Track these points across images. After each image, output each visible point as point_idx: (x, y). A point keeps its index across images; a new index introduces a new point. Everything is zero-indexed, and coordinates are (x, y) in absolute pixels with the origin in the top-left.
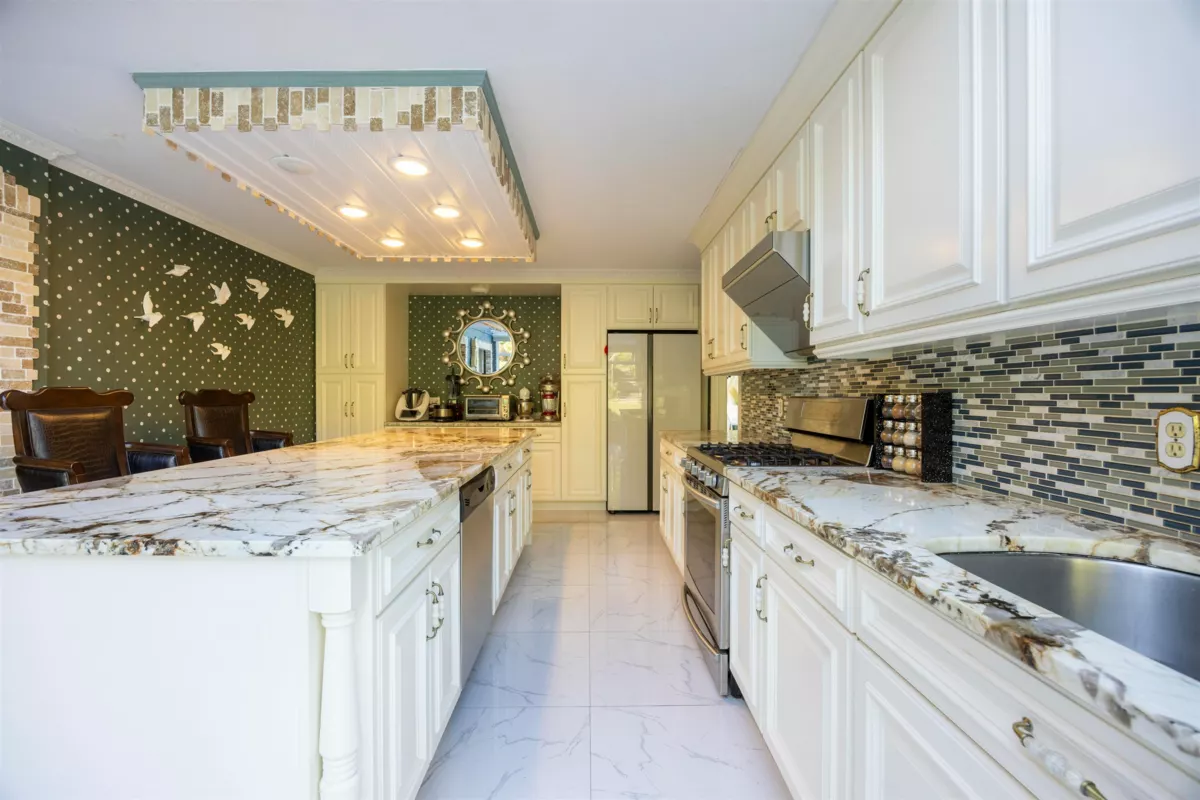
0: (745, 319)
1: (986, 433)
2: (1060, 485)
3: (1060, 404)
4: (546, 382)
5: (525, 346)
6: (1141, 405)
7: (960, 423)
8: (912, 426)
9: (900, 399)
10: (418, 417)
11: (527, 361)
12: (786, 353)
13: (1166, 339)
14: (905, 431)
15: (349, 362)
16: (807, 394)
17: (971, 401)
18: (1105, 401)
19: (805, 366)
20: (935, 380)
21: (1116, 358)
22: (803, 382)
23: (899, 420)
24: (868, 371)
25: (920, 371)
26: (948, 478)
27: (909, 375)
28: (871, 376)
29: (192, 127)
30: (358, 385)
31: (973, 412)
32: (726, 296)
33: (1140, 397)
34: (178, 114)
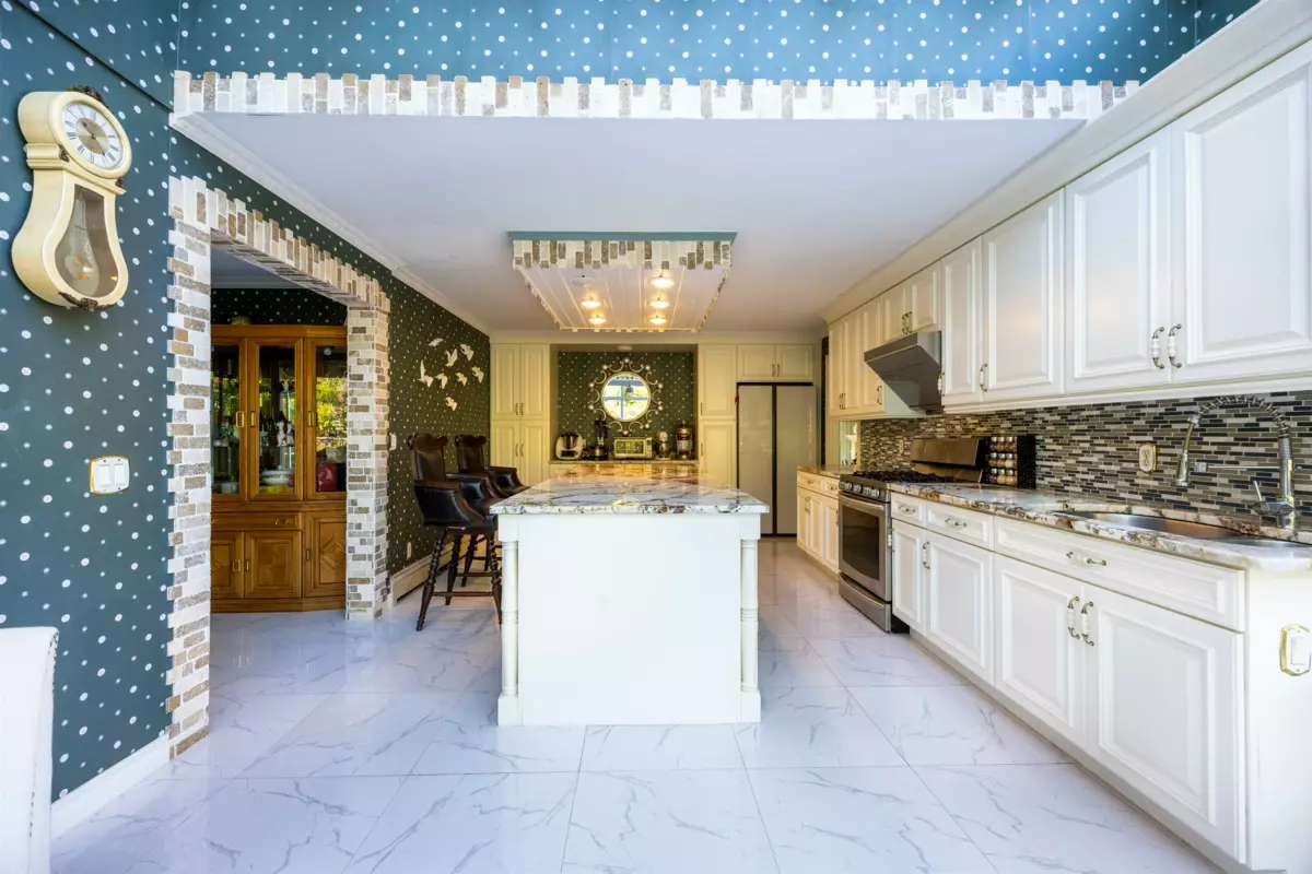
0: (880, 382)
1: (1056, 458)
2: (1096, 485)
3: (1096, 442)
4: (682, 426)
5: (660, 395)
6: (1132, 442)
7: (1041, 453)
8: (1011, 456)
9: (1002, 439)
10: (577, 457)
11: (661, 408)
12: (910, 407)
13: (1142, 410)
14: (1005, 459)
15: (519, 410)
16: (927, 436)
17: (1047, 441)
18: (1117, 440)
19: (924, 416)
20: (1025, 428)
21: (1122, 419)
22: (922, 428)
23: (1002, 452)
24: (977, 421)
25: (1015, 422)
26: (1034, 486)
27: (1006, 424)
28: (979, 424)
29: (545, 266)
30: (527, 430)
31: (1048, 447)
32: (866, 365)
33: (1132, 438)
34: (536, 257)
